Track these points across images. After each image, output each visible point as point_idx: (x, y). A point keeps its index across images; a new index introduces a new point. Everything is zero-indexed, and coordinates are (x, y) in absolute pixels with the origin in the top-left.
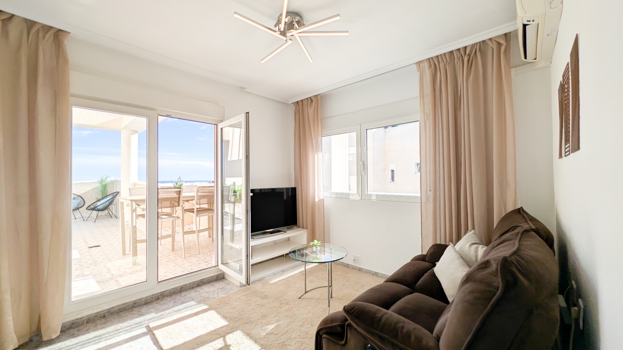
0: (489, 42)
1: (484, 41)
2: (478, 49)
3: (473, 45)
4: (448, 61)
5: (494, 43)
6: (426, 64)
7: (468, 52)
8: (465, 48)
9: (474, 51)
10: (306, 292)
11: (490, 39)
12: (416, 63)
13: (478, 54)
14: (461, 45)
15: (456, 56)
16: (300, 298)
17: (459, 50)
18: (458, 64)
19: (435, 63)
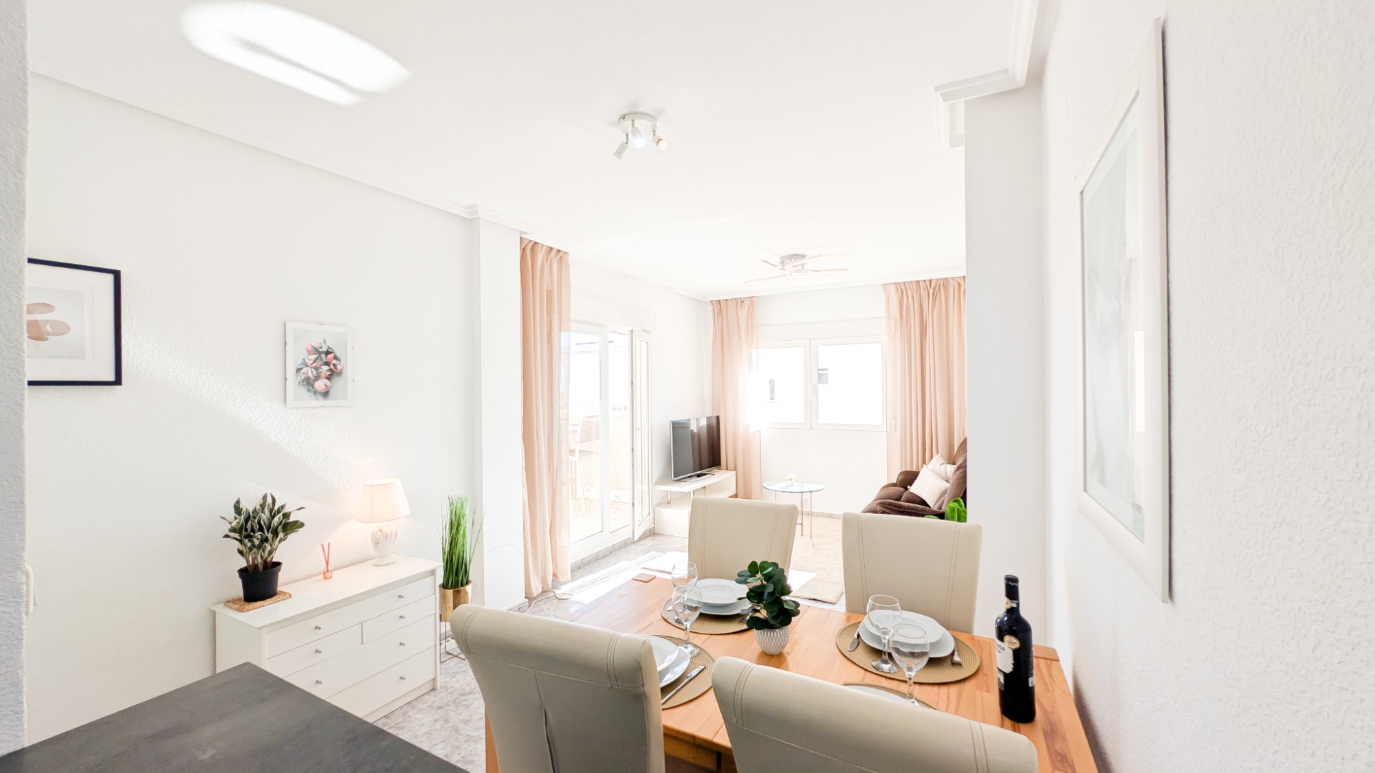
0: (951, 280)
1: (947, 279)
2: (941, 284)
3: (938, 280)
4: (915, 289)
5: (956, 282)
6: (893, 288)
7: (933, 285)
8: (931, 281)
9: (938, 285)
11: (952, 278)
12: (882, 285)
13: (942, 288)
14: (927, 278)
15: (922, 287)
17: (925, 281)
18: (924, 295)
19: (902, 289)
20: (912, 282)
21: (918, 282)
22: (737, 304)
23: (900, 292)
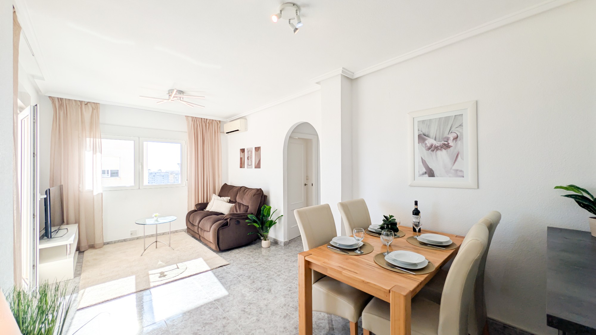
1: (213, 120)
2: (211, 122)
3: (210, 120)
4: (200, 121)
5: (216, 122)
6: (190, 119)
7: (208, 122)
8: (207, 119)
9: (210, 122)
10: (145, 250)
11: (215, 120)
12: (186, 116)
13: (211, 124)
15: (203, 121)
16: (142, 256)
17: (204, 119)
18: (204, 125)
19: (195, 119)
20: (199, 118)
21: (201, 118)
22: (81, 104)
23: (194, 121)
